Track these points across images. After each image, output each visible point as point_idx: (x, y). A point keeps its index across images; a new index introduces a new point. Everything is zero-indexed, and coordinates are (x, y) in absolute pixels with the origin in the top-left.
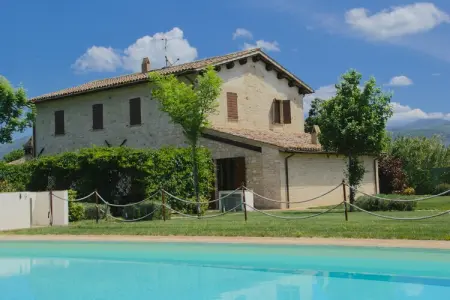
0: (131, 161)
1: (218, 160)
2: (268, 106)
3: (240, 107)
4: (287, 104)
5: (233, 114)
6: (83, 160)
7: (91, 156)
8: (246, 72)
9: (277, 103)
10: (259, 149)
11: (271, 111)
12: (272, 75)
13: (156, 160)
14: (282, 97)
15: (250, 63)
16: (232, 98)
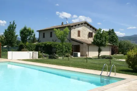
0: (54, 45)
1: (75, 45)
2: (87, 34)
3: (81, 34)
4: (92, 33)
5: (79, 35)
6: (45, 44)
7: (47, 44)
8: (83, 26)
9: (90, 33)
10: (82, 44)
11: (88, 35)
12: (89, 27)
13: (59, 45)
14: (91, 31)
15: (84, 24)
16: (79, 32)
